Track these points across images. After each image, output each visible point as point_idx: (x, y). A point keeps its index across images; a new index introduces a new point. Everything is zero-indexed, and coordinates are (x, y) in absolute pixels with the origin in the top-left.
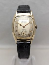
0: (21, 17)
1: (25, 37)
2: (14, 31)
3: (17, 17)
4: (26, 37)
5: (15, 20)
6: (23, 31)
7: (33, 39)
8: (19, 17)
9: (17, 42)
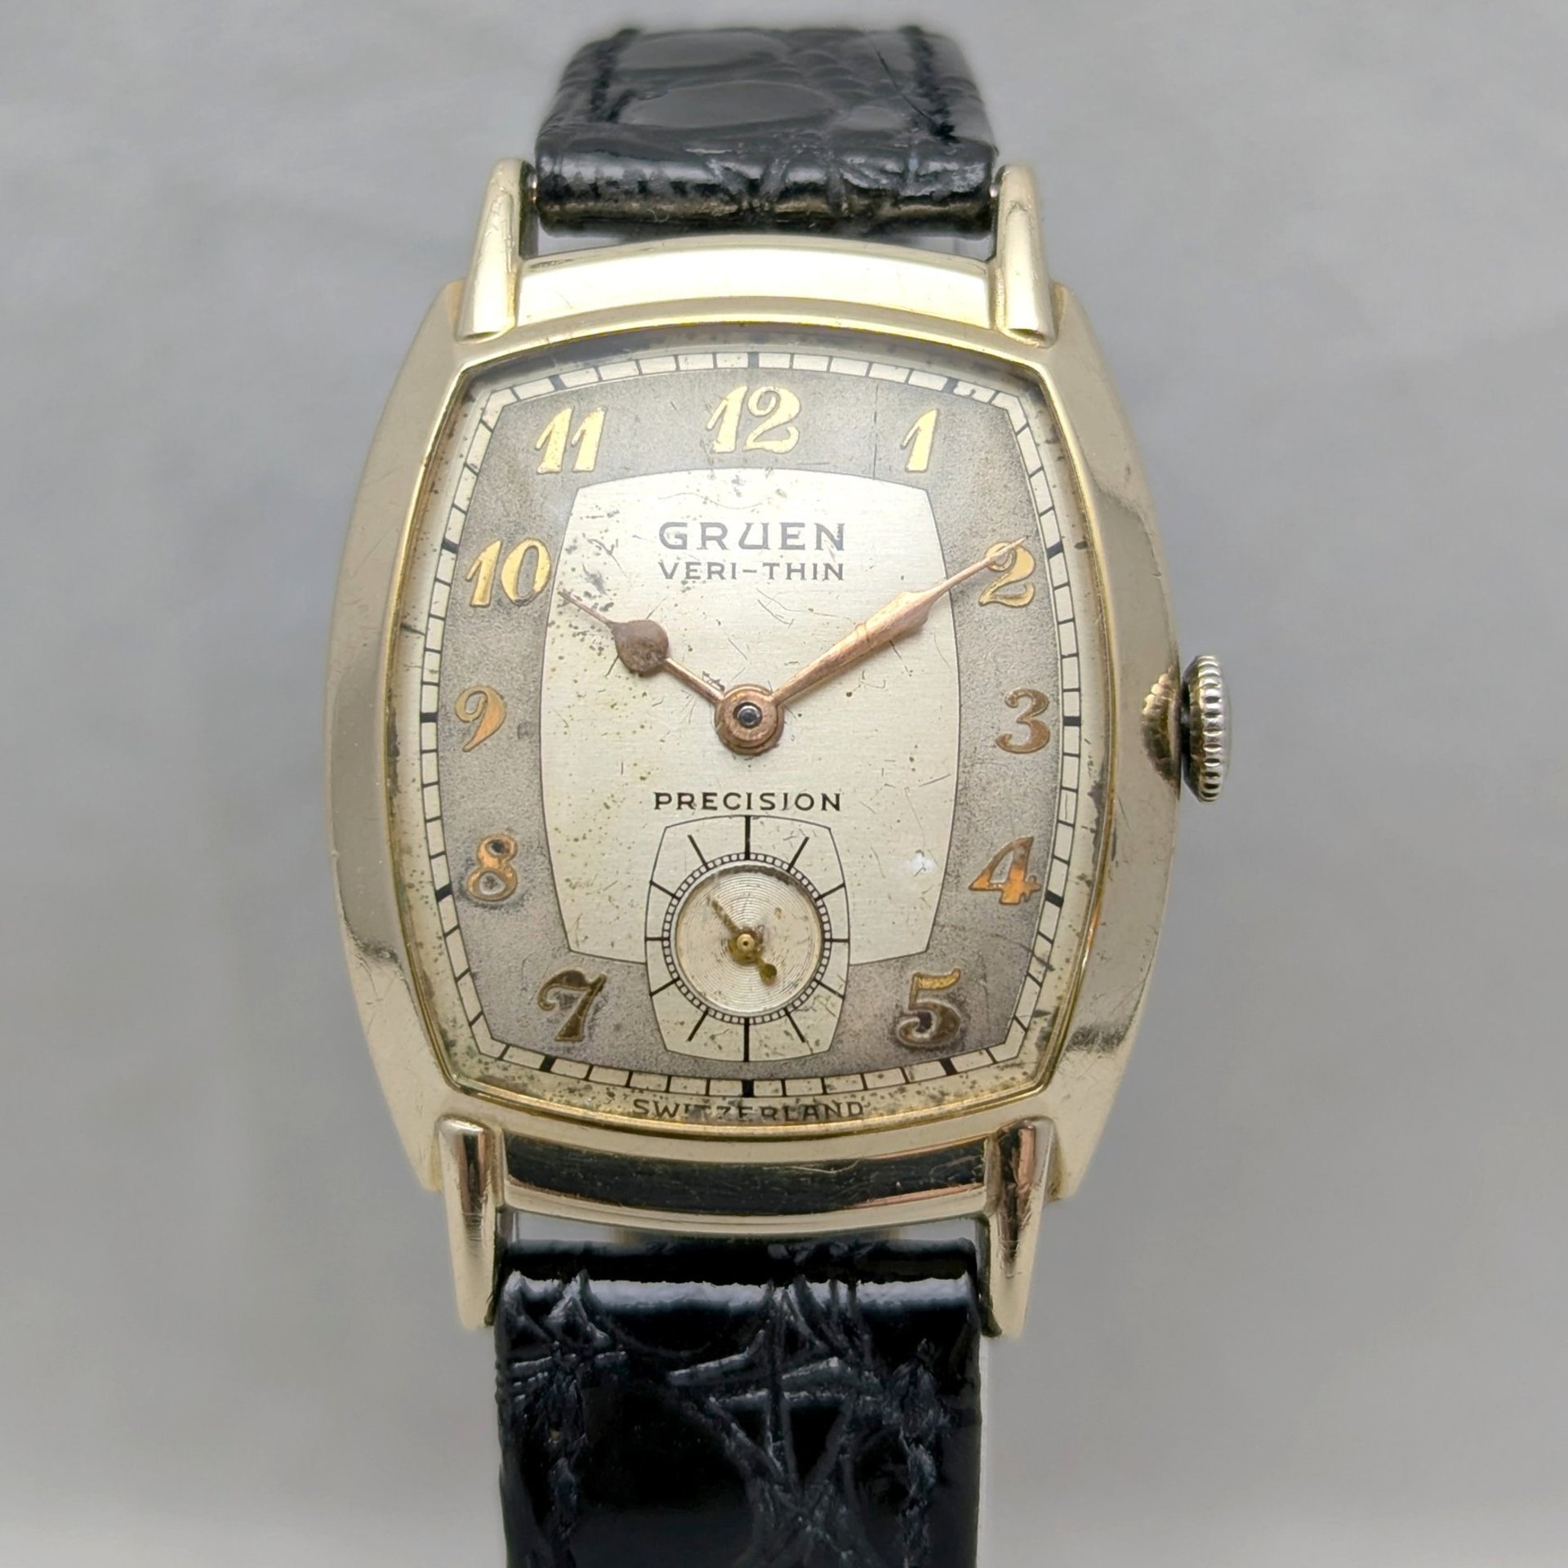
0: (657, 364)
1: (781, 1075)
2: (399, 850)
3: (536, 387)
4: (823, 1069)
5: (460, 487)
6: (710, 873)
7: (1076, 1165)
8: (577, 377)
9: (508, 1260)
